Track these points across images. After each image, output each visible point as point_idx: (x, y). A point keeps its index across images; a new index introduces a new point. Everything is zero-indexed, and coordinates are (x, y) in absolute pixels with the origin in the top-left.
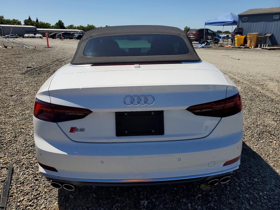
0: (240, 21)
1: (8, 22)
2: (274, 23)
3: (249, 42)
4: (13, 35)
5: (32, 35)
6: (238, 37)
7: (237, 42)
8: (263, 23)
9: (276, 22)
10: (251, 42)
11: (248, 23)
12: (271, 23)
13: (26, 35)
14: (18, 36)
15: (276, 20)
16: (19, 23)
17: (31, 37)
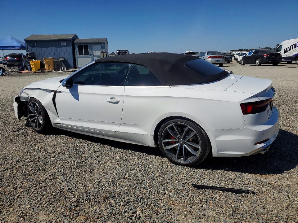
0: (29, 46)
2: (63, 48)
3: (46, 66)
6: (34, 61)
7: (34, 66)
8: (53, 48)
9: (65, 48)
10: (49, 66)
11: (38, 48)
12: (60, 49)
15: (64, 46)
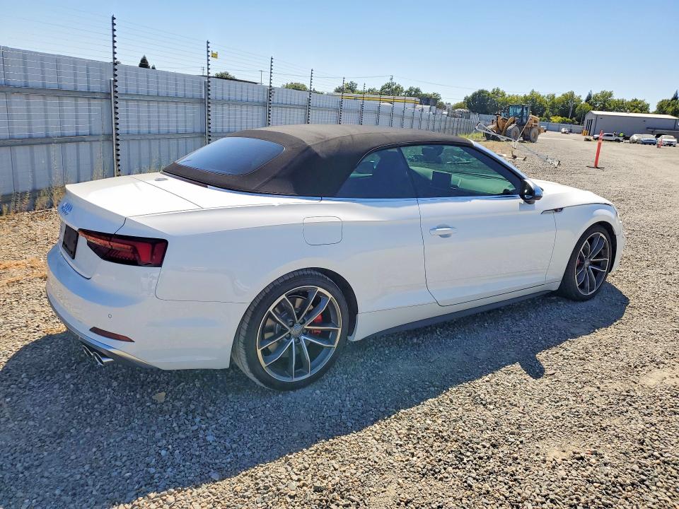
1: (620, 106)
4: (612, 136)
5: (652, 137)
13: (635, 137)
14: (621, 139)
16: (644, 109)
17: (645, 143)
